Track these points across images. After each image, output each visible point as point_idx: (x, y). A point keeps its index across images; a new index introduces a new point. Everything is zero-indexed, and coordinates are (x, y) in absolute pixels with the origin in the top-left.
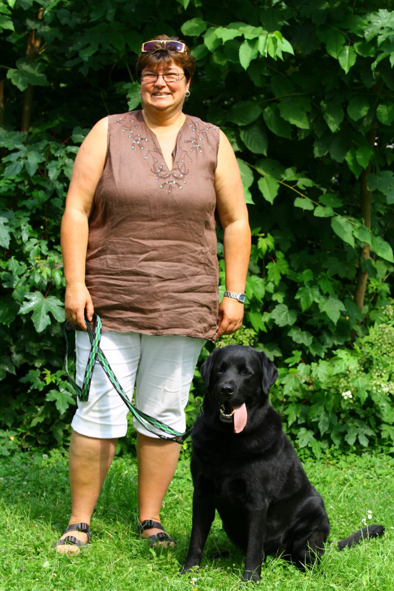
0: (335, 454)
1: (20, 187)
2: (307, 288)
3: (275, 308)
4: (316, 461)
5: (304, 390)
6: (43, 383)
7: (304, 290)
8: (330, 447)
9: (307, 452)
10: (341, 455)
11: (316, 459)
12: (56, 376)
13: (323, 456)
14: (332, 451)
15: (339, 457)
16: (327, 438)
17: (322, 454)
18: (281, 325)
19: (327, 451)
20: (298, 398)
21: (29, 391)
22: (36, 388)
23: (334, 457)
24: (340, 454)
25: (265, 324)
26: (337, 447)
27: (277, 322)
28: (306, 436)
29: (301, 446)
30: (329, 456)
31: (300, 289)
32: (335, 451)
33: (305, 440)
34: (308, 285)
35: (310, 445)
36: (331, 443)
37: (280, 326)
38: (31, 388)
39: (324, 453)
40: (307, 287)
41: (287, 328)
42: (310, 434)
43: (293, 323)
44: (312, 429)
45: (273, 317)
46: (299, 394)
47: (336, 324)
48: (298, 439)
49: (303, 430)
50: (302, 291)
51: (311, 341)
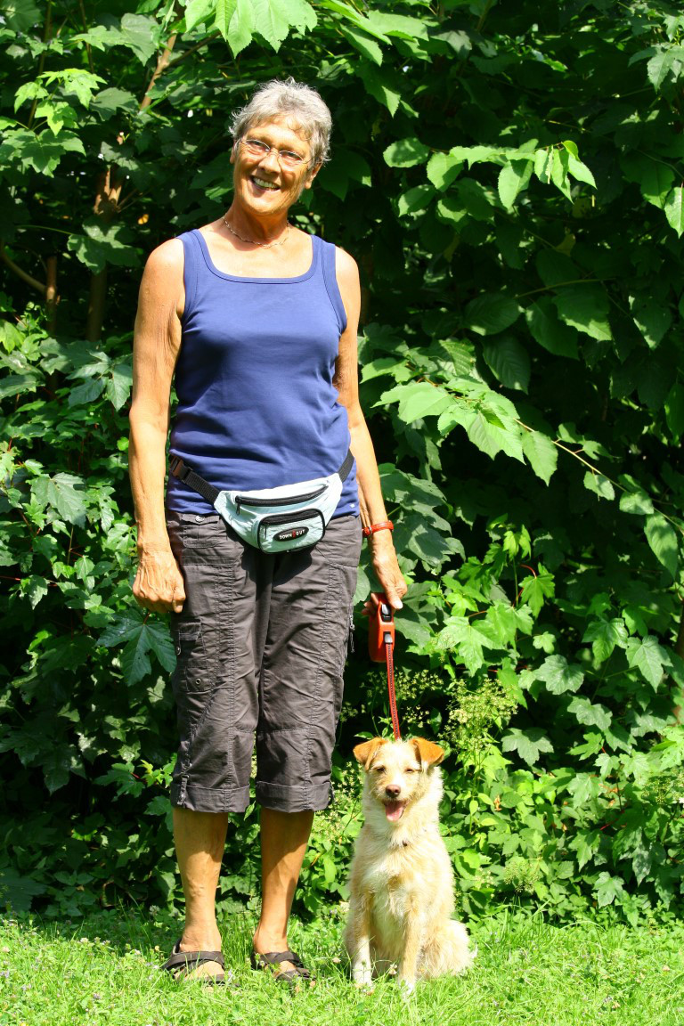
0: (664, 918)
1: (96, 434)
2: (604, 624)
3: (544, 662)
4: (632, 930)
5: (599, 809)
6: (141, 784)
7: (599, 626)
8: (654, 905)
9: (614, 915)
10: (674, 919)
11: (630, 927)
12: (163, 773)
13: (641, 921)
14: (657, 913)
15: (672, 922)
16: (648, 890)
17: (641, 919)
18: (557, 692)
19: (650, 913)
20: (590, 822)
21: (115, 798)
22: (127, 793)
23: (661, 922)
24: (672, 919)
25: (525, 692)
26: (667, 905)
27: (548, 688)
28: (610, 887)
29: (601, 904)
30: (653, 921)
31: (590, 625)
32: (663, 912)
33: (608, 893)
34: (604, 618)
35: (617, 903)
36: (654, 899)
37: (554, 693)
38: (119, 793)
39: (643, 916)
40: (603, 620)
41: (567, 698)
42: (618, 883)
43: (578, 688)
44: (621, 875)
45: (542, 678)
46: (592, 816)
47: (656, 690)
48: (596, 891)
49: (604, 876)
50: (593, 629)
51: (610, 722)
